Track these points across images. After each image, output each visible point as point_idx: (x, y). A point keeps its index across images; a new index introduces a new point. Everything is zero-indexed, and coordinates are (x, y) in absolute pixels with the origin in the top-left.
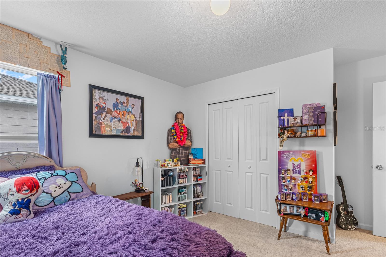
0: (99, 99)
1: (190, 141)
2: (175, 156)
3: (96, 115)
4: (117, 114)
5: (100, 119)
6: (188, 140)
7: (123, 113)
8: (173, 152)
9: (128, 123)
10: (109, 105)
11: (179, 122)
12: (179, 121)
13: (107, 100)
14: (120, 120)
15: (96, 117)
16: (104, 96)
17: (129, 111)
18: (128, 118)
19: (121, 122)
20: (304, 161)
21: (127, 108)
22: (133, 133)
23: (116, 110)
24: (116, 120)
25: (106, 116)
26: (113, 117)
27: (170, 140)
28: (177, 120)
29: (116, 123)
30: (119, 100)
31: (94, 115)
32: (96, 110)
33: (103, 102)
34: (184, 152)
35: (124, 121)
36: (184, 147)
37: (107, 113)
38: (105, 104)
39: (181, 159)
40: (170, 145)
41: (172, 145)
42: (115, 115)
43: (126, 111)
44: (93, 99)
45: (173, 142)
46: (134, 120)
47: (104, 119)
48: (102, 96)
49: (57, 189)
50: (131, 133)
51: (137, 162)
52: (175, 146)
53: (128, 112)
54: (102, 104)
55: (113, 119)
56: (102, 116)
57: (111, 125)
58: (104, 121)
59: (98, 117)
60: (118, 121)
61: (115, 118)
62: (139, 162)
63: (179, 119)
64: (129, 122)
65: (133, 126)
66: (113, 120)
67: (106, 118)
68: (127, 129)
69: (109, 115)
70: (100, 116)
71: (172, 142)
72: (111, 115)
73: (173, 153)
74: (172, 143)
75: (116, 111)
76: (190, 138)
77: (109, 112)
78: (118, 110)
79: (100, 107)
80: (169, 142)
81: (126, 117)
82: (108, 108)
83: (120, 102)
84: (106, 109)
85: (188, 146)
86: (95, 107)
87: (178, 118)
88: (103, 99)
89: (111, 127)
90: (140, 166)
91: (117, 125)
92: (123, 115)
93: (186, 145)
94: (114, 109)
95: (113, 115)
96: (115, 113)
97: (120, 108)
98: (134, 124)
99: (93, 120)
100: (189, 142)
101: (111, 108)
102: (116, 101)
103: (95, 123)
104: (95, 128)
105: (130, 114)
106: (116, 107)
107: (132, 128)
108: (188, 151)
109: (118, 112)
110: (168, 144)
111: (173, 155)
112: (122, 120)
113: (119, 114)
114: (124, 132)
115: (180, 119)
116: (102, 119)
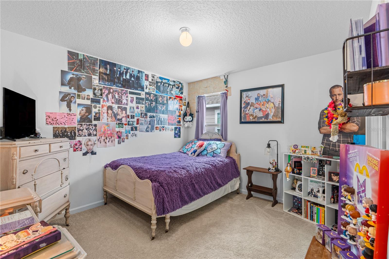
0: (246, 98)
1: (356, 124)
2: (328, 144)
3: (244, 109)
4: (258, 105)
5: (246, 111)
6: (352, 122)
7: (263, 104)
8: (325, 138)
9: (267, 111)
10: (252, 100)
11: (338, 99)
12: (336, 98)
13: (251, 96)
14: (260, 110)
15: (244, 110)
16: (249, 95)
17: (268, 100)
18: (268, 106)
19: (261, 111)
20: (370, 175)
21: (267, 99)
22: (272, 119)
23: (257, 102)
24: (257, 110)
25: (250, 108)
26: (255, 108)
27: (323, 123)
28: (333, 97)
29: (257, 112)
30: (260, 94)
31: (243, 109)
32: (244, 106)
33: (248, 99)
34: (343, 140)
35: (264, 109)
36: (344, 132)
37: (251, 107)
38: (250, 100)
39: (337, 148)
40: (322, 129)
41: (325, 130)
42: (256, 106)
43: (265, 101)
44: (242, 99)
45: (327, 126)
46: (273, 107)
47: (248, 111)
48: (247, 95)
49: (211, 150)
50: (270, 119)
51: (268, 143)
52: (329, 131)
53: (267, 102)
54: (248, 101)
55: (255, 109)
56: (247, 109)
57: (254, 114)
58: (249, 112)
59: (245, 110)
60: (259, 111)
61: (257, 108)
62: (270, 144)
63: (336, 95)
64: (269, 110)
65: (272, 113)
66: (255, 111)
67: (250, 110)
68: (267, 116)
69: (252, 108)
70: (246, 109)
71: (325, 126)
72: (254, 107)
73: (326, 140)
74: (324, 128)
75: (257, 104)
76: (356, 120)
77: (252, 105)
78: (259, 102)
79: (246, 103)
80: (321, 126)
81: (266, 106)
82: (251, 102)
83: (261, 95)
84: (250, 103)
85: (351, 131)
86: (244, 104)
87: (334, 94)
88: (248, 97)
89: (254, 115)
90: (271, 147)
91: (258, 114)
92: (263, 105)
93: (348, 130)
94: (256, 102)
95: (255, 106)
96: (257, 105)
97: (260, 100)
98: (273, 110)
99: (242, 112)
100: (354, 126)
101: (254, 101)
102: (258, 96)
103: (243, 114)
104: (243, 118)
105: (270, 103)
106: (257, 100)
107: (271, 114)
108: (350, 138)
109: (259, 104)
110: (320, 128)
111: (324, 143)
112: (262, 109)
113: (260, 105)
114: (263, 119)
115: (339, 94)
116: (247, 111)
